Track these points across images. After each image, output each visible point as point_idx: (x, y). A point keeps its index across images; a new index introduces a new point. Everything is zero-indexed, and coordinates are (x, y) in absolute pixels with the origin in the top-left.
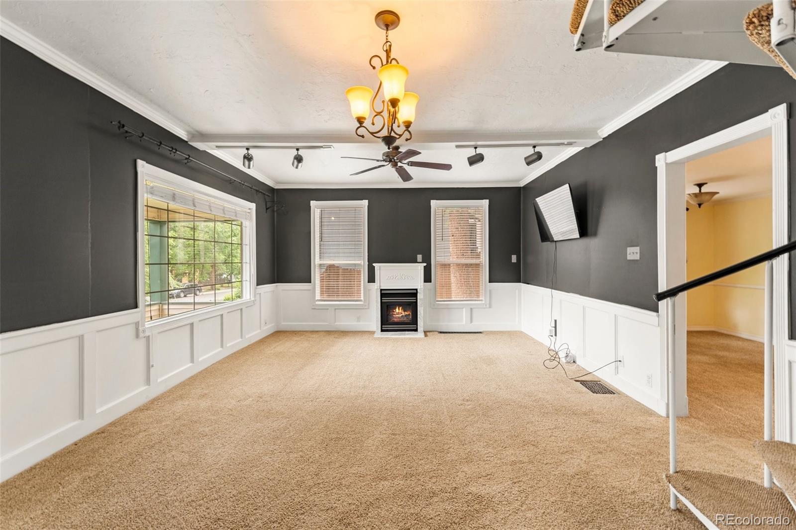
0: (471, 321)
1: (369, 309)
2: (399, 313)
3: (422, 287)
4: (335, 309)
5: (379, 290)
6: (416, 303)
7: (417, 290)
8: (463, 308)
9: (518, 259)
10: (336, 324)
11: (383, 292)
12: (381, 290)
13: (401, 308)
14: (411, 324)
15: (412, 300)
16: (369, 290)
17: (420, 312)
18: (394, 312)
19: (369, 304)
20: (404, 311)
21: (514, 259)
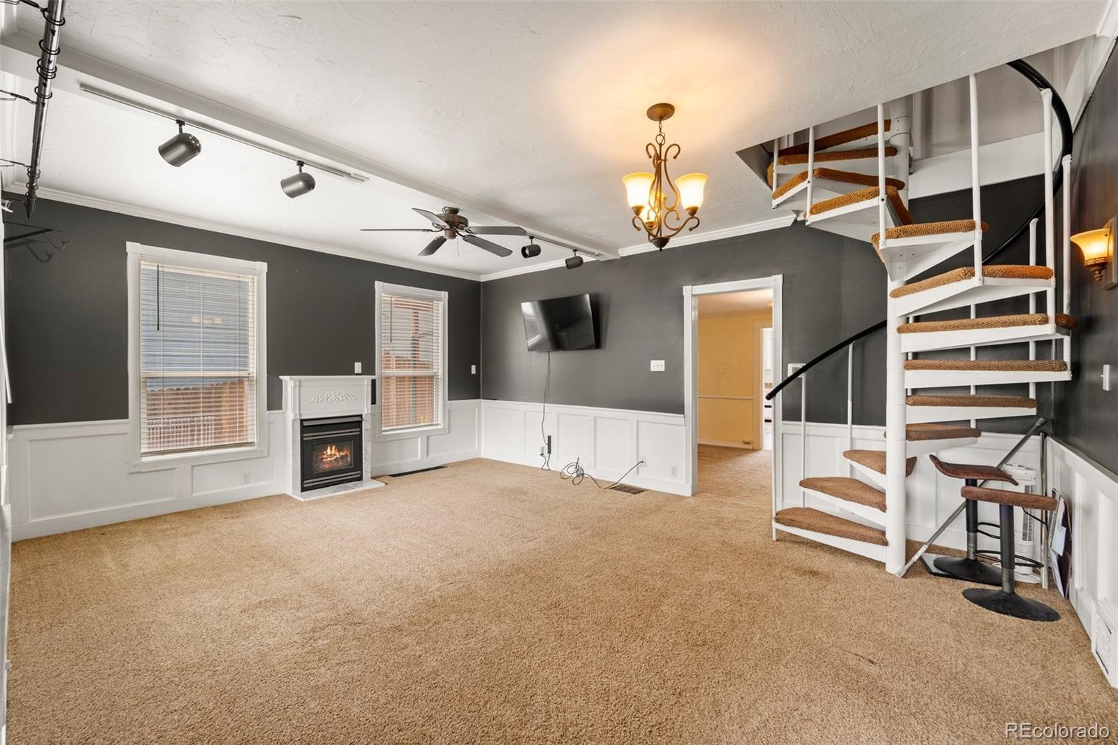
0: (428, 455)
1: (268, 456)
2: (331, 455)
3: (370, 411)
4: (193, 466)
5: (299, 422)
6: (360, 436)
7: (361, 416)
8: (418, 438)
9: (477, 369)
10: (194, 495)
11: (305, 424)
12: (302, 421)
13: (334, 447)
14: (351, 472)
15: (354, 432)
16: (269, 423)
17: (366, 450)
18: (324, 454)
19: (269, 449)
20: (339, 452)
21: (473, 369)
